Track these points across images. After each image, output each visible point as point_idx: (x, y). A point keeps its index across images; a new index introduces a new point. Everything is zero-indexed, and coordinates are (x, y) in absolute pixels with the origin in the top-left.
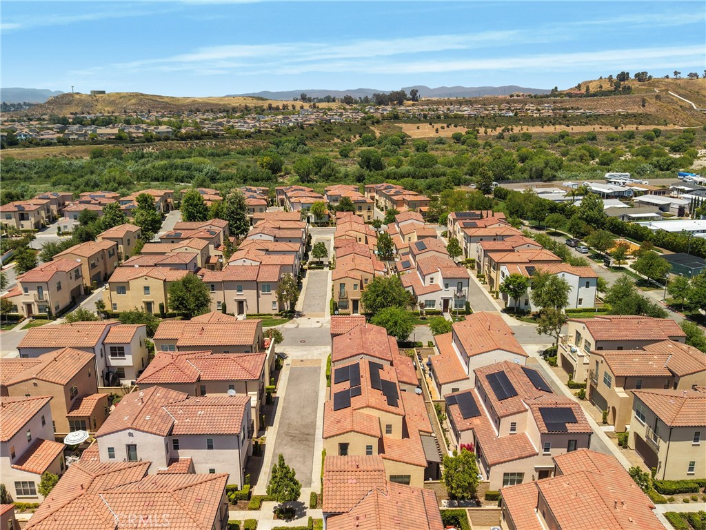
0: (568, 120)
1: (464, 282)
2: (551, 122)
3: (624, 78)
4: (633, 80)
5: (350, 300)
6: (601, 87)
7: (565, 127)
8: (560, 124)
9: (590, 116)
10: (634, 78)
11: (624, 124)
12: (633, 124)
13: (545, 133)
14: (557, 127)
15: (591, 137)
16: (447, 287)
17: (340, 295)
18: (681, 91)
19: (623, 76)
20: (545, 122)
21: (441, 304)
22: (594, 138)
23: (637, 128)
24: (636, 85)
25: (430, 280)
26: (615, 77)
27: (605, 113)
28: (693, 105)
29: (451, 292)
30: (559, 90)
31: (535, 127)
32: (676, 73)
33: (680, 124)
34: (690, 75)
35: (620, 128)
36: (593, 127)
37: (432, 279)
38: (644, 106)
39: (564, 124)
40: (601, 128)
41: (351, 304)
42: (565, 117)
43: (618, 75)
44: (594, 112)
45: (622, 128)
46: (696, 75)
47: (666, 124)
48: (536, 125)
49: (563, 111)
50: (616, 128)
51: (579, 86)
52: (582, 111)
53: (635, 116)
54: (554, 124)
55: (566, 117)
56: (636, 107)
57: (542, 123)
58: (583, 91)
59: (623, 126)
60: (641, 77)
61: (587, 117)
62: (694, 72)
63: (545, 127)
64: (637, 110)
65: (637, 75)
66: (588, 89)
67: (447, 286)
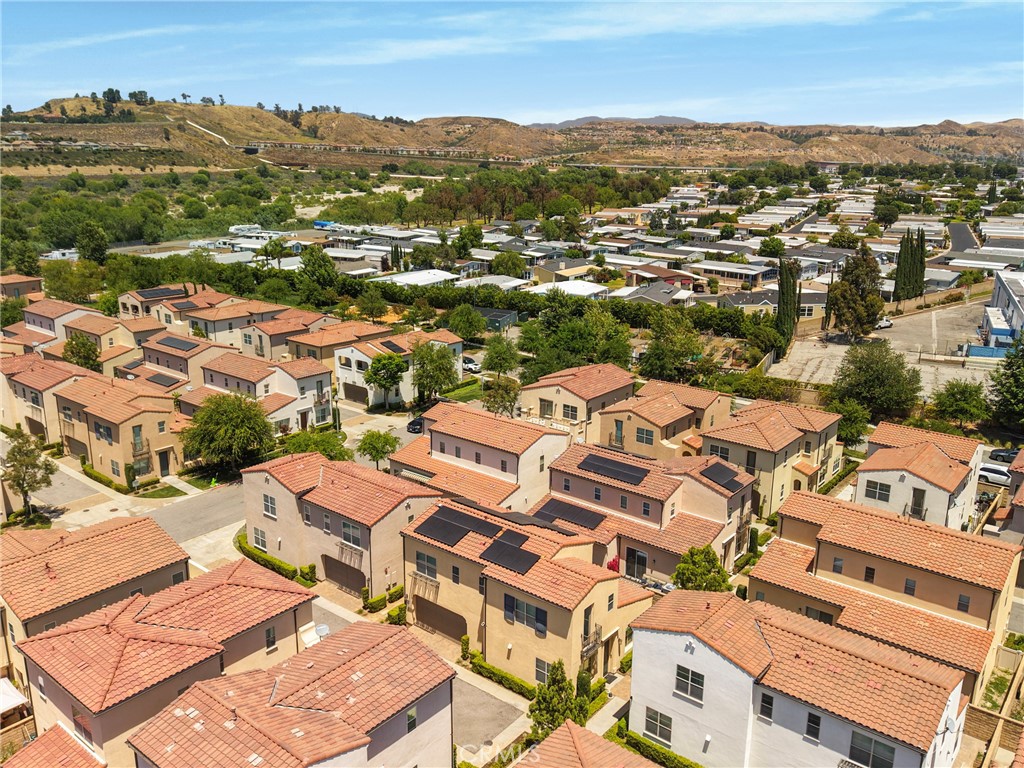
0: (66, 158)
1: (325, 379)
2: (37, 160)
3: (114, 98)
4: (127, 102)
5: (153, 454)
6: (84, 109)
7: (64, 168)
8: (54, 162)
9: (98, 152)
10: (128, 99)
11: (151, 163)
12: (164, 165)
13: (35, 178)
14: (52, 167)
15: (121, 182)
16: (303, 394)
17: (135, 449)
18: (201, 121)
19: (112, 96)
20: (28, 159)
21: (298, 423)
22: (125, 184)
23: (171, 170)
24: (136, 109)
25: (264, 389)
26: (100, 96)
27: (118, 147)
28: (224, 140)
29: (309, 401)
30: (15, 110)
31: (14, 168)
32: (184, 96)
33: (221, 165)
34: (203, 100)
35: (148, 170)
36: (108, 168)
37: (267, 386)
38: (168, 139)
39: (62, 164)
40: (121, 170)
41: (156, 461)
42: (58, 152)
43: (105, 93)
44: (102, 145)
45: (151, 170)
46: (210, 100)
47: (207, 165)
48: (14, 164)
49: (52, 143)
50: (143, 169)
51: (47, 106)
52: (82, 143)
53: (163, 153)
54: (44, 163)
55: (60, 153)
56: (158, 140)
57: (23, 162)
58: (57, 113)
59: (151, 166)
60: (139, 98)
61: (95, 153)
62: (207, 96)
63: (31, 167)
64: (159, 144)
65: (132, 95)
66: (63, 111)
67: (302, 390)
